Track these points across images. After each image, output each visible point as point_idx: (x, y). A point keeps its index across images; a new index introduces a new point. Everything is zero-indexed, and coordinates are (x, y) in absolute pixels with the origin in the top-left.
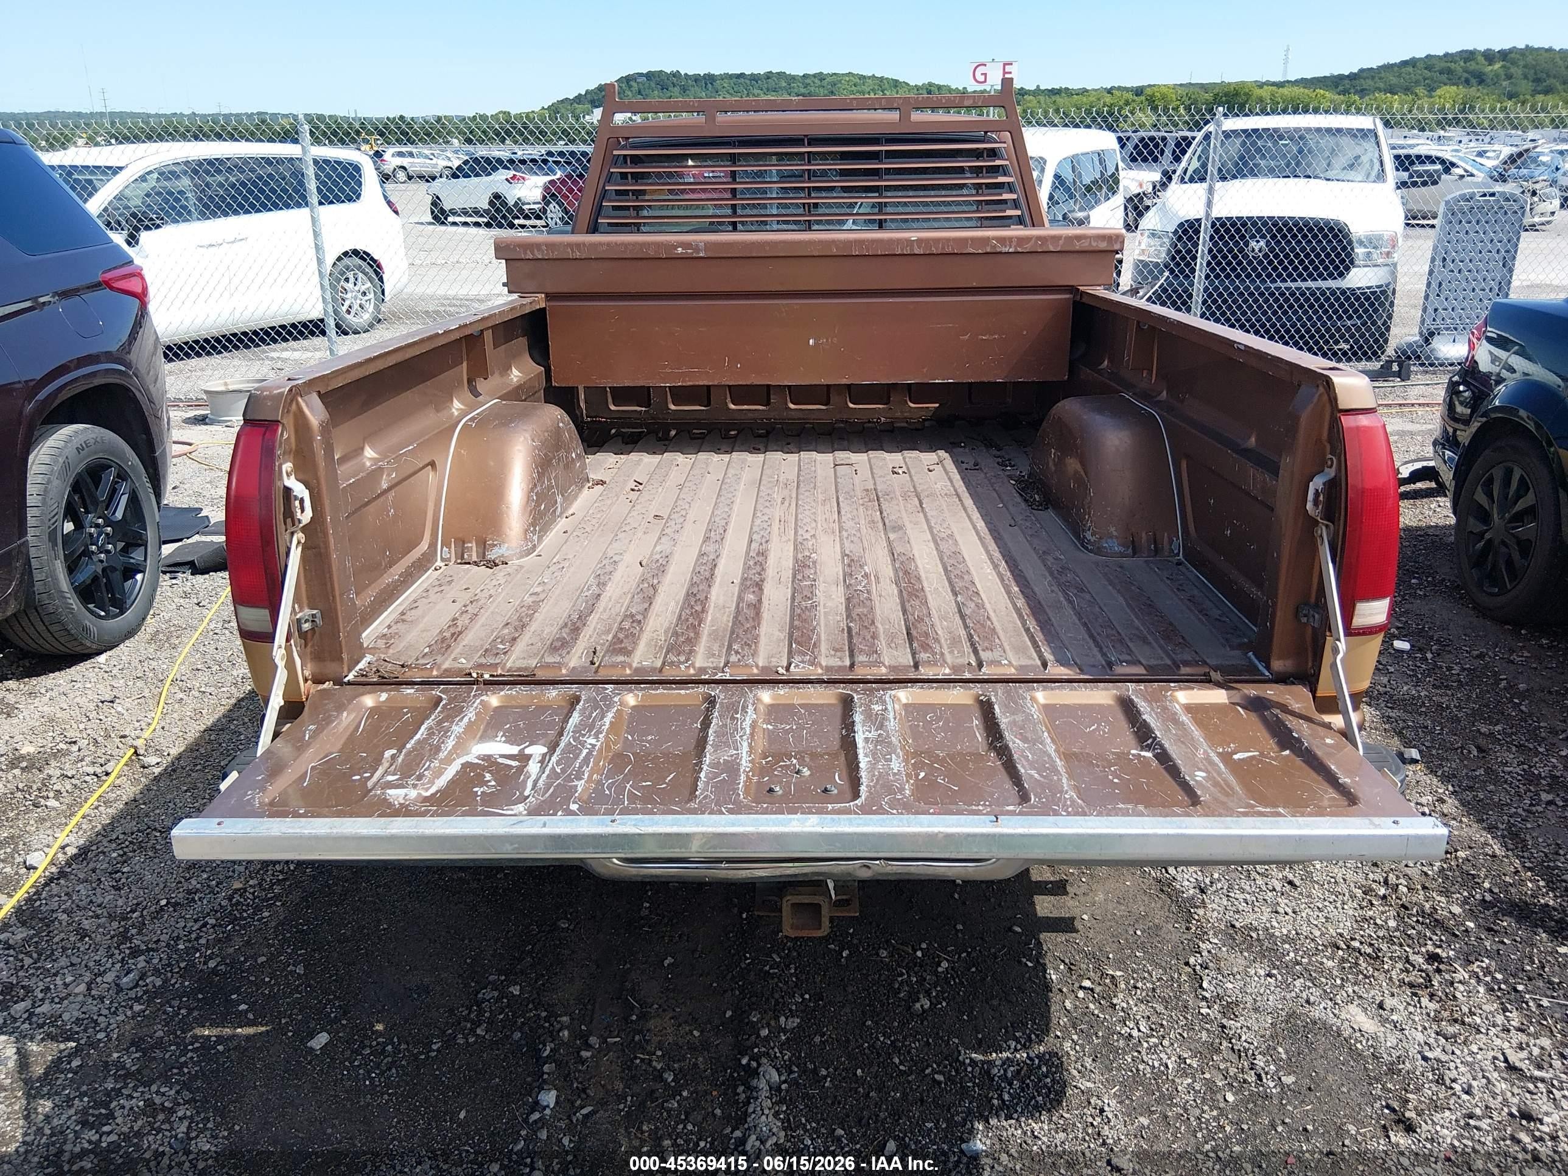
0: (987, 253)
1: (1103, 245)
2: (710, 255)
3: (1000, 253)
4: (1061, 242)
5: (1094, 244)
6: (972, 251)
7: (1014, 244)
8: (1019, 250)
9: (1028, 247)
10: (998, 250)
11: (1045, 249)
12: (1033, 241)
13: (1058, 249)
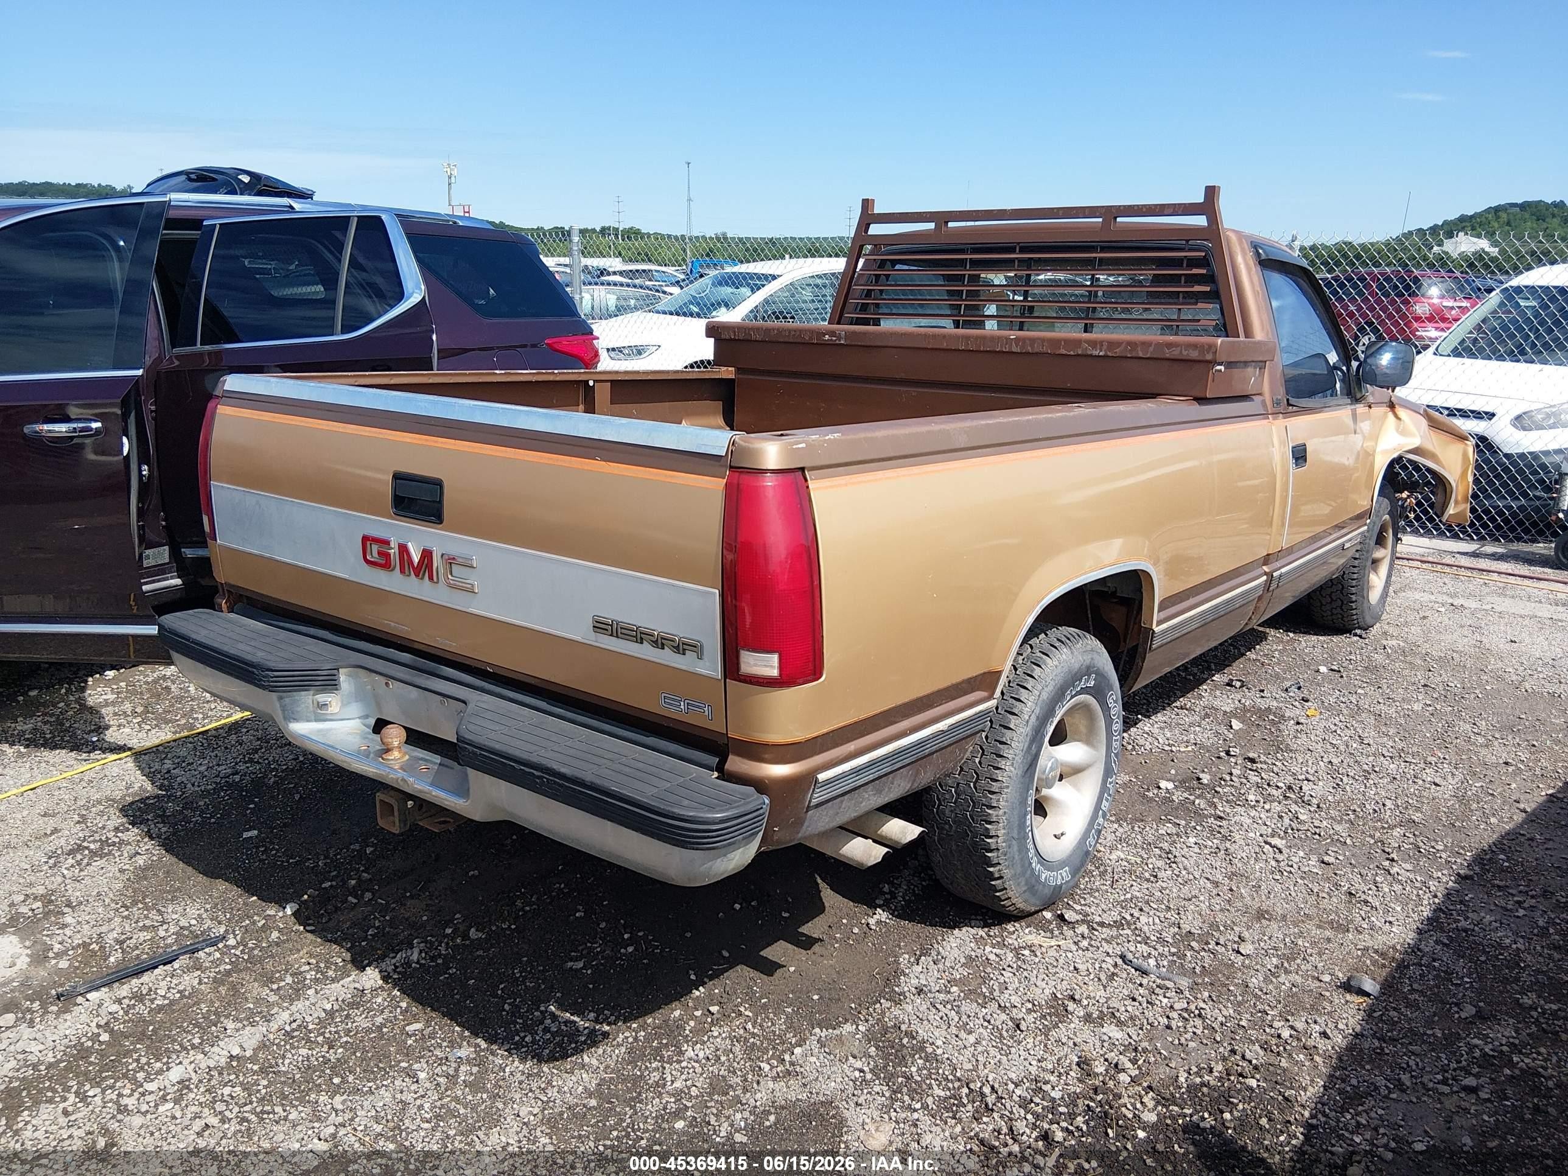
0: (1078, 355)
1: (1194, 354)
2: (848, 342)
3: (1091, 356)
4: (1151, 349)
5: (1185, 353)
6: (1064, 352)
7: (1105, 347)
8: (1109, 354)
9: (1118, 351)
10: (1089, 353)
11: (1134, 354)
12: (1124, 345)
13: (1148, 356)
